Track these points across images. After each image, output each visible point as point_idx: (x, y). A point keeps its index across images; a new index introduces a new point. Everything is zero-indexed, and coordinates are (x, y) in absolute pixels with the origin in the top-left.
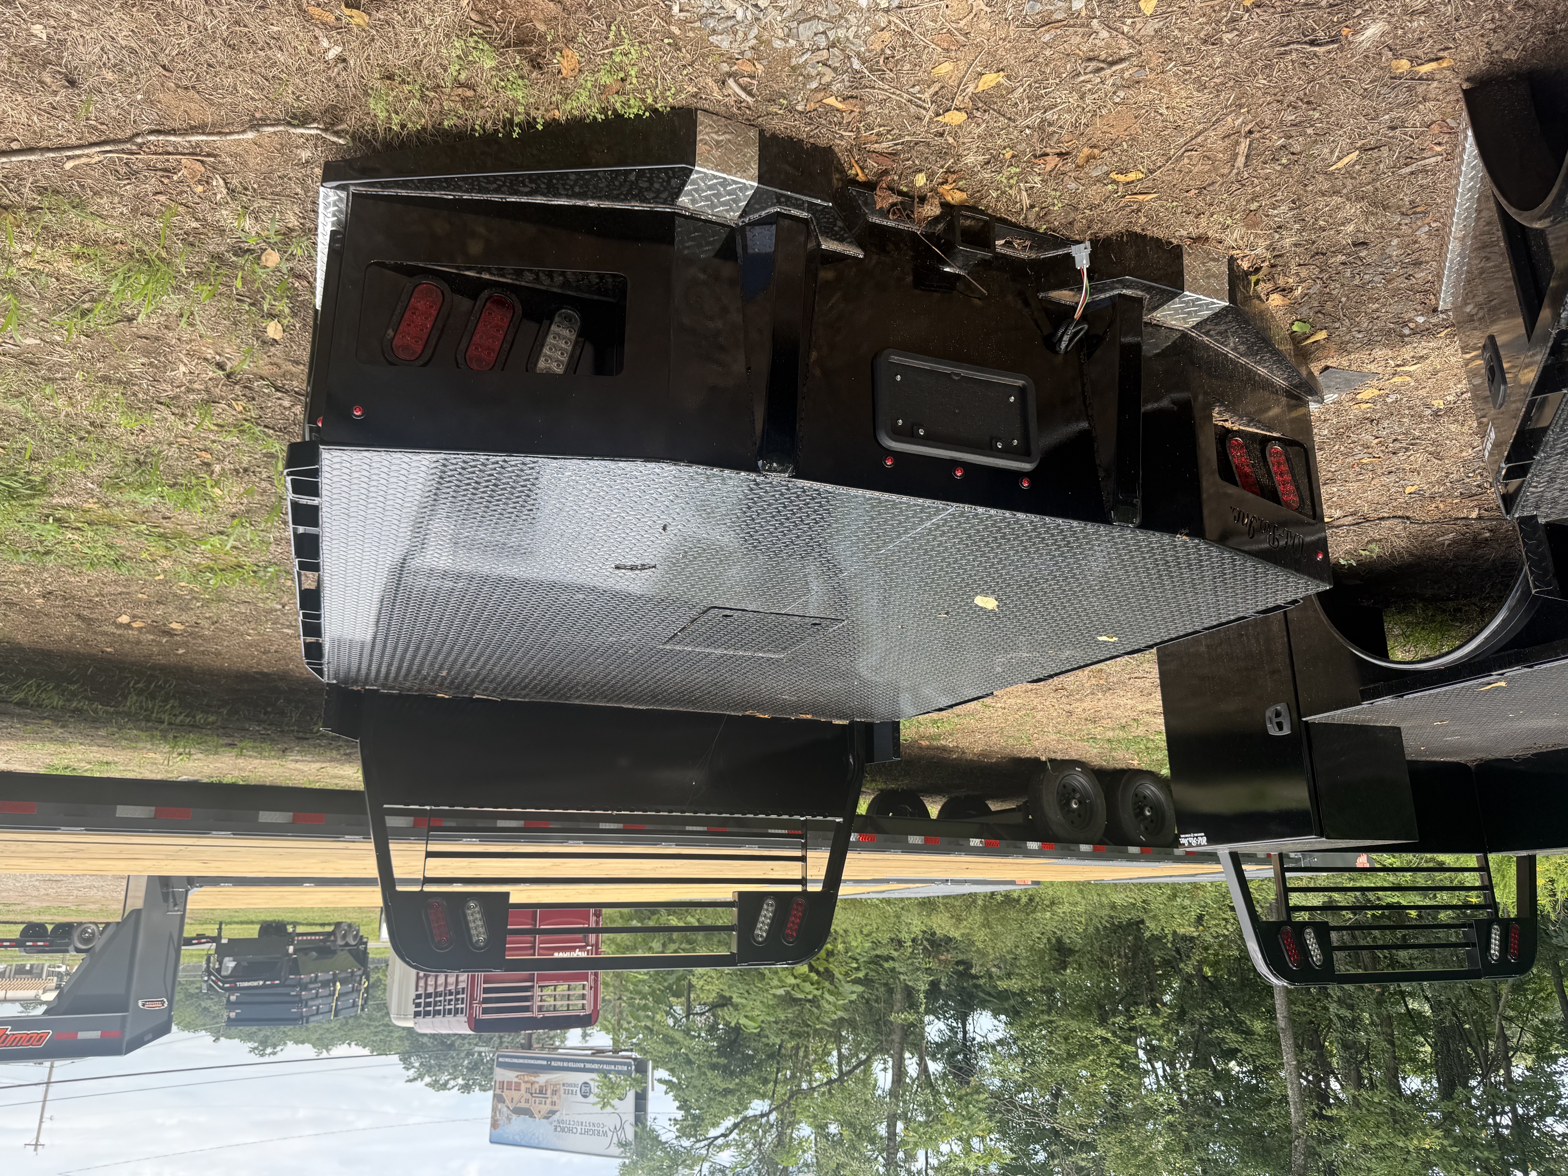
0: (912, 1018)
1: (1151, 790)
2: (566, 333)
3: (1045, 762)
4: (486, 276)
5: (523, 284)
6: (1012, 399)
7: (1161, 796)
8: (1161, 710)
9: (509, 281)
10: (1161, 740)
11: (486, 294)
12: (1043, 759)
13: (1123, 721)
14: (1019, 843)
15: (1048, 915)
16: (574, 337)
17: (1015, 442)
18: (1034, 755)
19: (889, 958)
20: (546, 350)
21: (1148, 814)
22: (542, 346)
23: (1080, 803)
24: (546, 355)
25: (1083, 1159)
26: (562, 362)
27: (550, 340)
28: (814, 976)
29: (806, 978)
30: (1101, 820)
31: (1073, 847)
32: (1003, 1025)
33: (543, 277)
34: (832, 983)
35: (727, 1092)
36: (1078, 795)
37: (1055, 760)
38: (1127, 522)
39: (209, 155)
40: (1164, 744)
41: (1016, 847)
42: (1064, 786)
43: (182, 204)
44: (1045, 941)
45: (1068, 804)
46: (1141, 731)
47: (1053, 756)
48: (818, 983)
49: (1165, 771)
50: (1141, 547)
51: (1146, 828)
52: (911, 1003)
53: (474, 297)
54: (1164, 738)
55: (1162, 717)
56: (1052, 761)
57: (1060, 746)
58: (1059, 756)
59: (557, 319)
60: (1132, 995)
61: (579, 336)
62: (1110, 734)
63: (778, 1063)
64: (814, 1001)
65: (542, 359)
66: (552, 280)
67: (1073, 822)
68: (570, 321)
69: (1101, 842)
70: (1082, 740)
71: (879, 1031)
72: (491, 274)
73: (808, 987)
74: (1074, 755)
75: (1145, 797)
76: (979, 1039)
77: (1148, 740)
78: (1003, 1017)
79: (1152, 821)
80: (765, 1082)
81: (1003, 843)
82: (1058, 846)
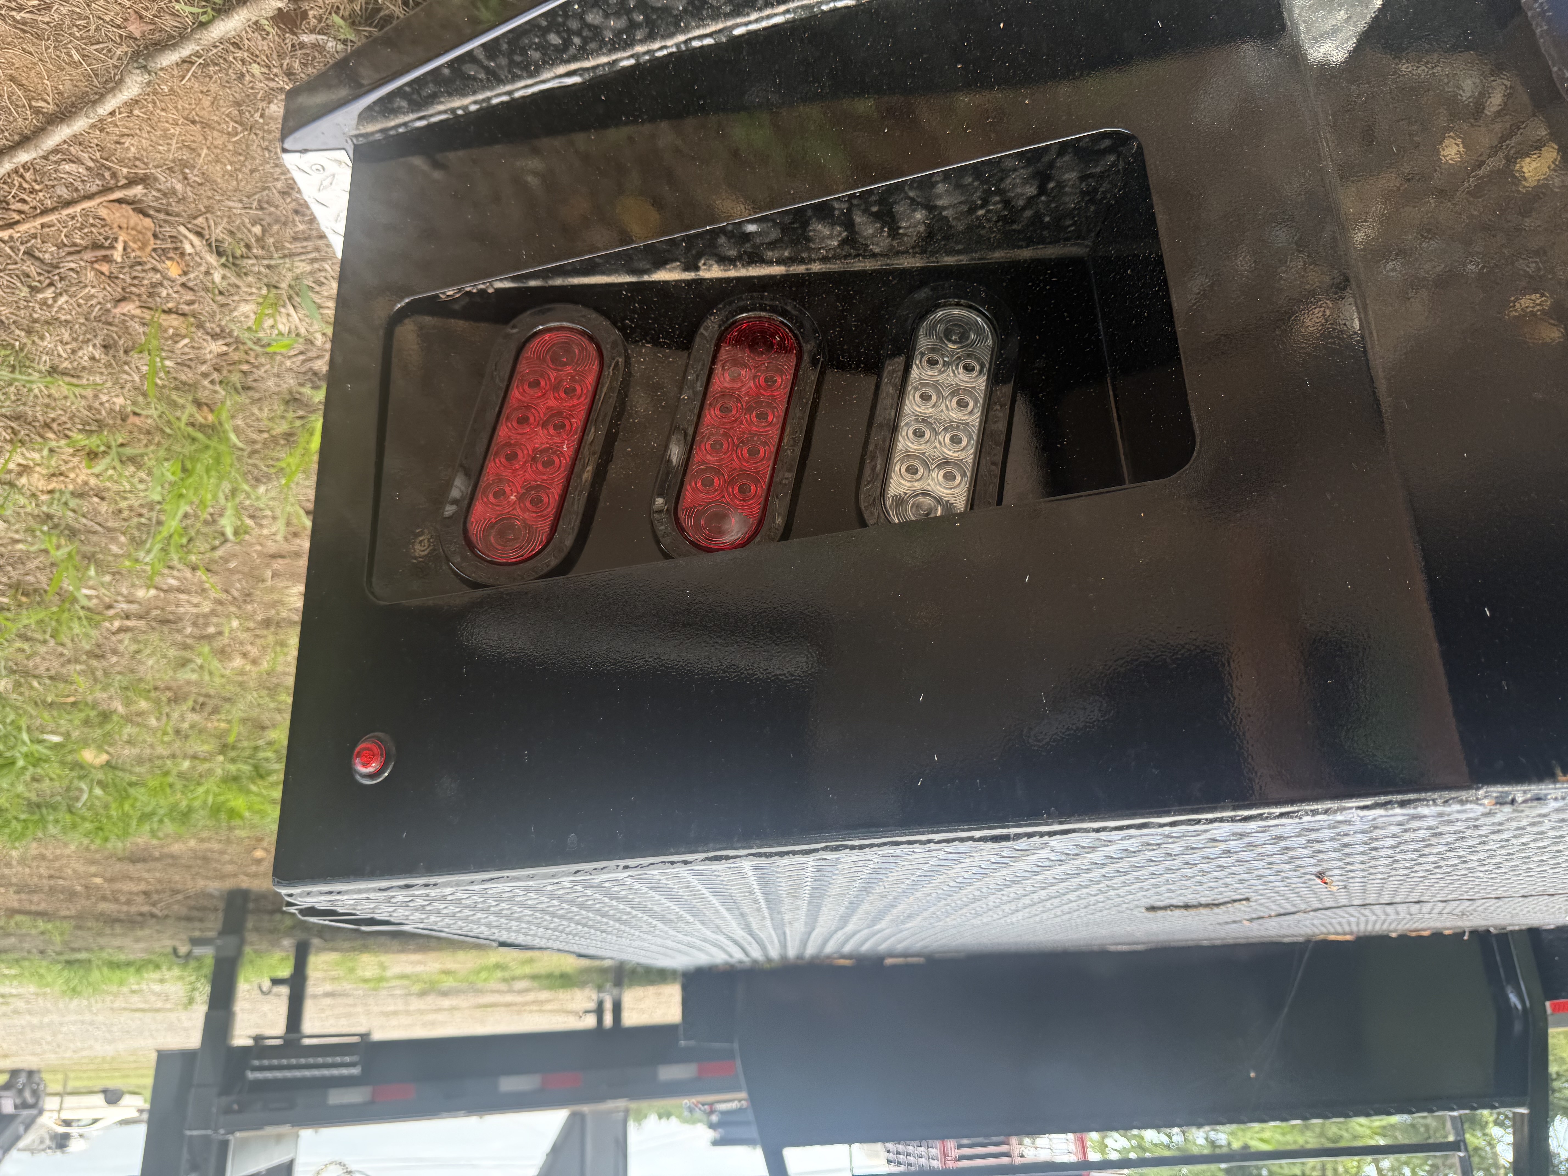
2: (961, 378)
4: (712, 272)
5: (816, 267)
9: (777, 270)
11: (711, 326)
16: (981, 383)
20: (905, 442)
22: (894, 429)
24: (909, 456)
26: (958, 464)
27: (913, 405)
33: (867, 228)
39: (132, 182)
43: (169, 312)
53: (685, 342)
59: (923, 342)
61: (995, 379)
65: (898, 468)
66: (894, 233)
68: (963, 337)
72: (724, 260)
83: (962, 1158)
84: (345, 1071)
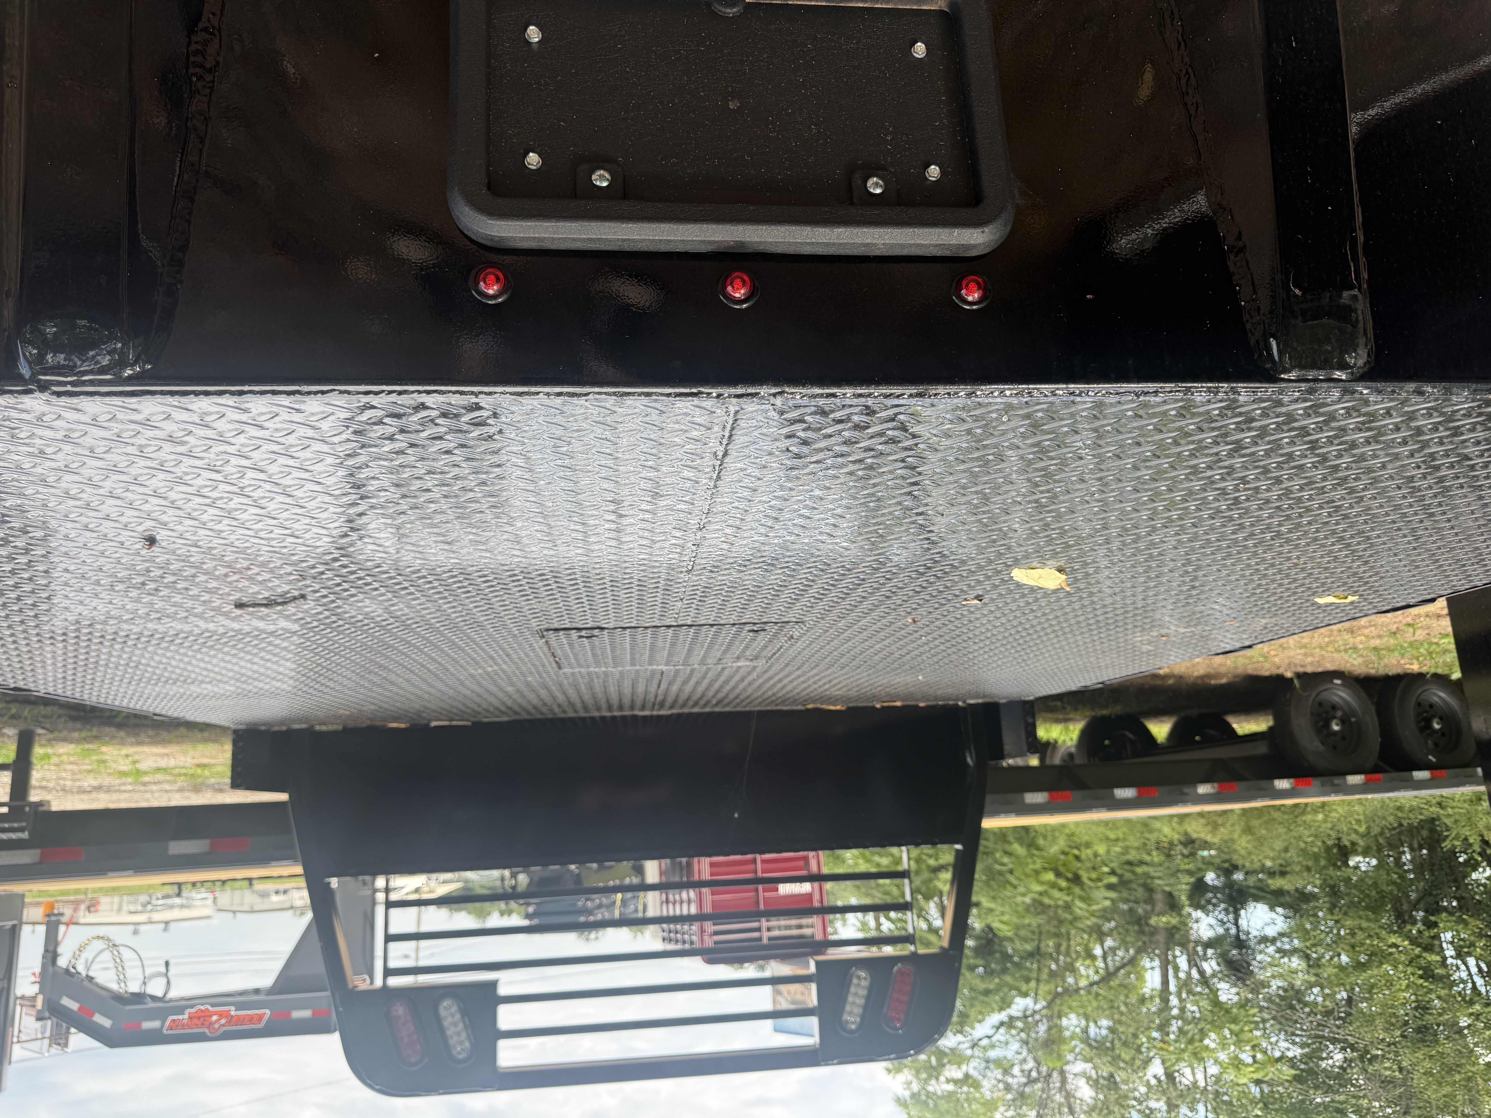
0: (1174, 921)
1: (1440, 696)
3: (1291, 680)
6: (920, 50)
7: (1453, 702)
8: (1446, 611)
10: (1449, 643)
12: (1289, 675)
13: (1394, 628)
14: (1263, 783)
15: (1320, 817)
17: (934, 172)
18: (1275, 671)
19: (1141, 863)
21: (1437, 726)
23: (1343, 722)
25: (1386, 1068)
28: (1063, 884)
29: (1054, 885)
30: (1374, 739)
31: (1337, 781)
32: (1282, 918)
34: (1083, 889)
35: (987, 992)
36: (1339, 714)
37: (1305, 674)
38: (1327, 364)
40: (1452, 647)
41: (1261, 789)
42: (1320, 704)
44: (1319, 844)
45: (1327, 725)
46: (1420, 634)
47: (1301, 670)
48: (1068, 889)
49: (1457, 675)
50: (1380, 432)
51: (1436, 745)
52: (1173, 905)
54: (1452, 640)
55: (1448, 619)
56: (1299, 675)
57: (1309, 659)
58: (1309, 669)
60: (1431, 895)
62: (1377, 642)
63: (1039, 961)
64: (1068, 907)
67: (1335, 748)
69: (1375, 770)
70: (1338, 651)
71: (1142, 932)
73: (1056, 894)
74: (1330, 667)
75: (1431, 706)
76: (1254, 933)
77: (1431, 644)
78: (1279, 910)
79: (1443, 735)
80: (1027, 980)
81: (1240, 786)
82: (1316, 782)
83: (716, 933)
84: (13, 836)
